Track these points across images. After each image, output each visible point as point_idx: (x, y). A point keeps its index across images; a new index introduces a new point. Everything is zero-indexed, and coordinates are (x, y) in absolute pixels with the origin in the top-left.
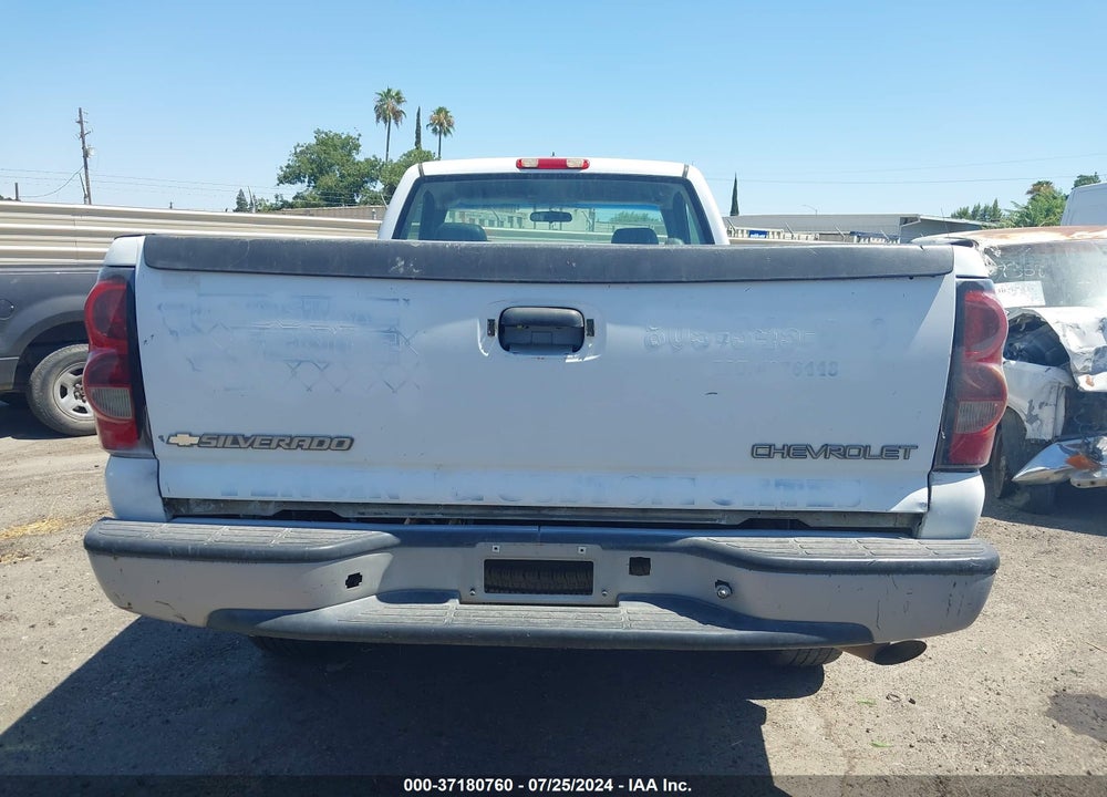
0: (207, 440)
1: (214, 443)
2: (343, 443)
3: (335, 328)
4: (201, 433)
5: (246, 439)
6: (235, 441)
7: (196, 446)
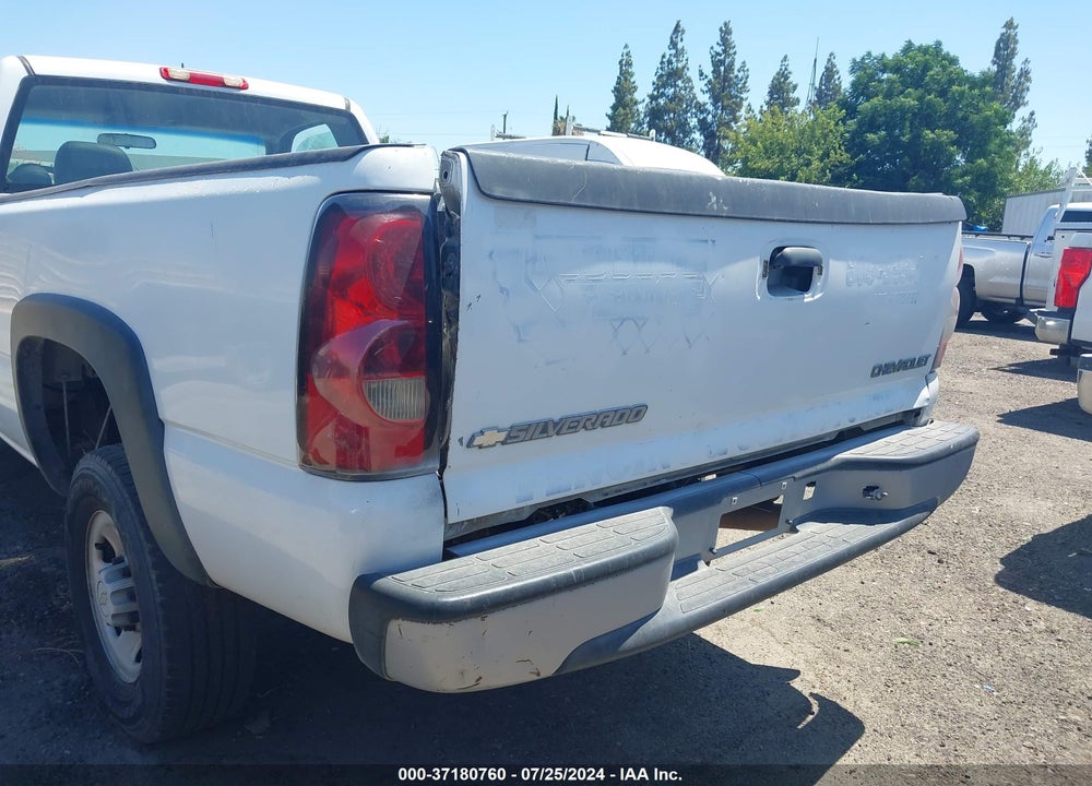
0: (517, 434)
1: (522, 434)
2: (636, 413)
4: (507, 425)
5: (556, 424)
6: (545, 429)
7: (503, 443)
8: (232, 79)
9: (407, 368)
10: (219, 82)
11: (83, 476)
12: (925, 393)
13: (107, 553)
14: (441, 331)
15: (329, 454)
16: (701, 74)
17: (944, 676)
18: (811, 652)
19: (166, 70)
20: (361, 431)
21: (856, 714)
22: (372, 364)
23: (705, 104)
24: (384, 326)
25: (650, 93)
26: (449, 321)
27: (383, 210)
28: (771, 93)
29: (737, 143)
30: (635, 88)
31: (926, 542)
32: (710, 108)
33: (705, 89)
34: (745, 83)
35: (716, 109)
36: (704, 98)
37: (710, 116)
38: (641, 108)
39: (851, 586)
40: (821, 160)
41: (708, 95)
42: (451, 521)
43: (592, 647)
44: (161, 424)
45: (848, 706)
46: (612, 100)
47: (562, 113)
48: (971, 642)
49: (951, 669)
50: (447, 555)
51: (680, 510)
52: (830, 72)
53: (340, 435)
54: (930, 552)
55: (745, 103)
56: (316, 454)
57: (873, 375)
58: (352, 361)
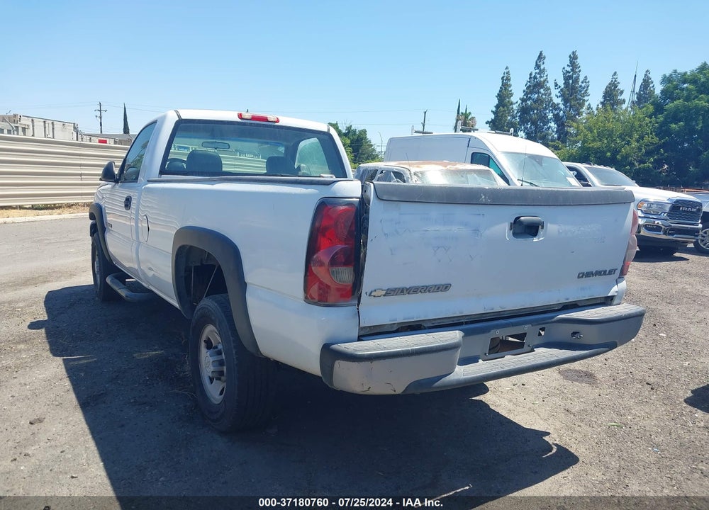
0: (390, 292)
1: (392, 293)
2: (446, 287)
3: (455, 229)
4: (387, 288)
5: (407, 289)
6: (402, 291)
7: (384, 295)
8: (272, 117)
9: (346, 264)
10: (265, 119)
11: (202, 308)
12: (615, 289)
13: (209, 345)
14: (360, 249)
15: (316, 296)
16: (556, 85)
17: (633, 442)
18: (558, 424)
19: (241, 114)
20: (328, 287)
21: (575, 454)
22: (334, 262)
23: (558, 104)
24: (339, 247)
25: (522, 97)
26: (364, 246)
27: (340, 204)
28: (605, 97)
29: (578, 130)
30: (512, 95)
31: (647, 378)
32: (562, 106)
33: (559, 94)
34: (586, 90)
35: (566, 107)
36: (558, 100)
37: (562, 112)
38: (515, 107)
39: (592, 396)
40: (638, 141)
41: (560, 99)
42: (361, 326)
43: (418, 383)
44: (245, 284)
45: (572, 450)
46: (496, 102)
47: (462, 110)
48: (655, 429)
49: (638, 440)
50: (359, 339)
51: (467, 333)
52: (647, 83)
53: (320, 289)
54: (648, 384)
55: (586, 104)
56: (311, 295)
57: (579, 277)
58: (326, 260)
